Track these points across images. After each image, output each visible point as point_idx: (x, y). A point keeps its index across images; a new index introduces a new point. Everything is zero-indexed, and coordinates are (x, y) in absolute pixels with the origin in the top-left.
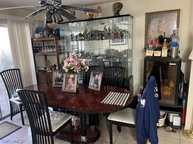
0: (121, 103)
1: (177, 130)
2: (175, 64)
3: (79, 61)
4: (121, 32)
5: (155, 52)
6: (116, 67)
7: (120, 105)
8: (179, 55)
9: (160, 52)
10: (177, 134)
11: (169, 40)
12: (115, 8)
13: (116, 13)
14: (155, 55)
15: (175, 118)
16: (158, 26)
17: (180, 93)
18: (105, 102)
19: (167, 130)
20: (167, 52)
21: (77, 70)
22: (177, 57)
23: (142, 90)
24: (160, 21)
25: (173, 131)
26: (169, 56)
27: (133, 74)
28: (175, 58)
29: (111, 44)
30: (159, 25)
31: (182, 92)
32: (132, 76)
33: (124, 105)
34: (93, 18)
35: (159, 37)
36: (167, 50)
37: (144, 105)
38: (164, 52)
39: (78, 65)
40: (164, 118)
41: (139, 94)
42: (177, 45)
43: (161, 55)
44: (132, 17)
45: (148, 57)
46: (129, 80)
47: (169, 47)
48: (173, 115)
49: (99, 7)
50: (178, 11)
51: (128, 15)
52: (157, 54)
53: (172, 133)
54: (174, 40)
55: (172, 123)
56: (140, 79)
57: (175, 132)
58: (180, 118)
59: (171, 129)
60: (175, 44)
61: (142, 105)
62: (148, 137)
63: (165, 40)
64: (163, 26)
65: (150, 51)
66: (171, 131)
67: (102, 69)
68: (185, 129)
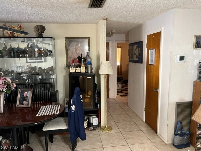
0: (55, 113)
1: (97, 128)
2: (91, 78)
3: (3, 79)
4: (45, 51)
5: (76, 69)
6: (43, 83)
7: (55, 114)
8: (92, 71)
9: (80, 68)
10: (97, 131)
11: (85, 60)
12: (39, 30)
13: (40, 34)
14: (76, 72)
15: (94, 119)
16: (76, 49)
17: (96, 98)
18: (41, 114)
19: (89, 130)
20: (84, 69)
21: (3, 88)
22: (91, 72)
23: (68, 101)
24: (77, 45)
25: (94, 130)
26: (86, 72)
27: (58, 89)
28: (90, 73)
29: (28, 61)
30: (76, 47)
31: (97, 98)
32: (57, 91)
33: (58, 114)
34: (14, 36)
35: (78, 57)
36: (84, 67)
37: (74, 110)
38: (83, 69)
39: (3, 83)
40: (86, 121)
41: (66, 105)
42: (90, 64)
43: (81, 71)
44: (54, 39)
45: (71, 73)
46: (55, 94)
47: (85, 65)
48: (93, 117)
49: (20, 26)
50: (89, 38)
51: (52, 38)
52: (78, 70)
53: (93, 131)
54: (88, 60)
55: (93, 124)
56: (64, 92)
57: (95, 130)
58: (97, 118)
59: (92, 128)
60: (89, 63)
61: (73, 110)
62: (79, 136)
63: (83, 60)
64: (79, 48)
65: (72, 68)
66: (92, 130)
67: (28, 86)
68: (101, 126)
